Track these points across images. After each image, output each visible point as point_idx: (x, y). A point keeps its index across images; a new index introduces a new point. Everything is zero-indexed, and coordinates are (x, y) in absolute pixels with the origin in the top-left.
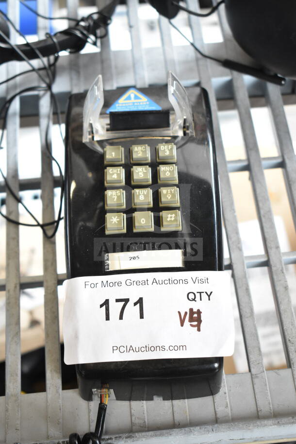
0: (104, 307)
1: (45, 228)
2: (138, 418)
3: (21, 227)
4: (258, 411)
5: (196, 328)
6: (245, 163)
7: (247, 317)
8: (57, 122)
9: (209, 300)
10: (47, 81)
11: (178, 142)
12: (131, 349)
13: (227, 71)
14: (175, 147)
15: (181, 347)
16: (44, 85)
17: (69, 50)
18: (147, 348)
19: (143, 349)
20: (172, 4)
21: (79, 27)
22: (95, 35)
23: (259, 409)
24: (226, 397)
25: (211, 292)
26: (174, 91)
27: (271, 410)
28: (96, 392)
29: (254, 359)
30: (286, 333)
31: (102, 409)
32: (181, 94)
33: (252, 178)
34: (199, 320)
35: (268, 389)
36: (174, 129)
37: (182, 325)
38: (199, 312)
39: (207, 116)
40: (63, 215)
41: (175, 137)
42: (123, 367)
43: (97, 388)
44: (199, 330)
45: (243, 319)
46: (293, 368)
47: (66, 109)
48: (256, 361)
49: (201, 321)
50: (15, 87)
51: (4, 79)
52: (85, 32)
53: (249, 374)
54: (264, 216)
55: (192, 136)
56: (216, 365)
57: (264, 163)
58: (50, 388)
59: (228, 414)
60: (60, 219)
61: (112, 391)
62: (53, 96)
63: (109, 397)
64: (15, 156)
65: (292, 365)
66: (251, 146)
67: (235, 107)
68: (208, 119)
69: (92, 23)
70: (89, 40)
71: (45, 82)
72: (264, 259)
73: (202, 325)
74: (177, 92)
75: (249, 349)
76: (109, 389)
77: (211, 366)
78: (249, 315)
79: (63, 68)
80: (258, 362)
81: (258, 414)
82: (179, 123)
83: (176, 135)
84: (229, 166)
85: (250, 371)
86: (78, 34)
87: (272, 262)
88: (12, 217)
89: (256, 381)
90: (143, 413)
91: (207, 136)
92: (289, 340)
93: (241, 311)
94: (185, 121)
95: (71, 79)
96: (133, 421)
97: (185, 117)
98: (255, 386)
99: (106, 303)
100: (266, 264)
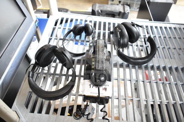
9: (108, 86)
19: (96, 93)
28: (86, 101)
33: (118, 81)
34: (106, 90)
37: (103, 90)
38: (106, 88)
56: (108, 98)
61: (89, 101)
67: (117, 67)
99: (90, 85)
100: (118, 99)
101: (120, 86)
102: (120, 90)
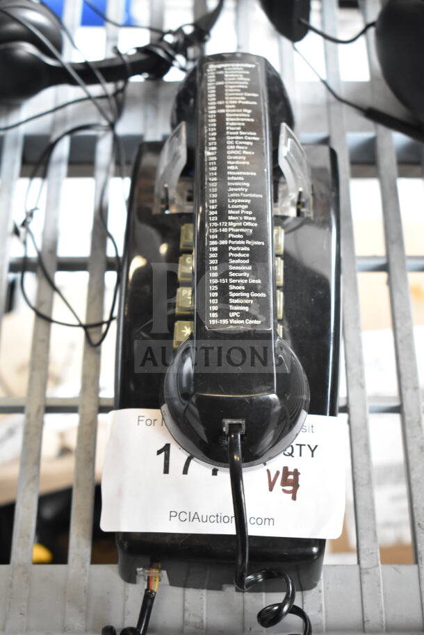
0: (163, 454)
1: (90, 330)
2: (194, 615)
3: (54, 326)
4: (364, 622)
5: (291, 495)
6: (383, 262)
7: (362, 485)
8: (119, 174)
9: (312, 456)
10: (111, 117)
11: (288, 224)
12: (196, 517)
13: (369, 123)
14: (282, 232)
15: (267, 521)
16: (105, 123)
17: (146, 75)
18: (219, 517)
19: (212, 519)
20: (300, 22)
21: (162, 44)
22: (186, 56)
23: (365, 619)
24: (320, 597)
25: (316, 446)
26: (288, 153)
27: (383, 622)
28: (142, 573)
29: (365, 547)
30: (416, 514)
31: (149, 598)
32: (297, 157)
33: (389, 282)
34: (295, 484)
35: (382, 591)
36: (284, 205)
37: (271, 489)
38: (296, 473)
39: (333, 191)
40: (115, 314)
41: (284, 218)
42: (181, 541)
43: (145, 567)
44: (294, 498)
45: (357, 488)
46: (420, 565)
47: (133, 158)
48: (369, 550)
49: (298, 486)
50: (64, 121)
51: (50, 107)
52: (171, 52)
53: (357, 567)
54: (402, 341)
55: (308, 219)
56: (315, 550)
57: (409, 263)
58: (73, 560)
59: (321, 621)
60: (112, 318)
61: (164, 573)
62: (116, 139)
63: (160, 581)
64: (56, 221)
65: (420, 561)
66: (393, 236)
67: (376, 175)
68: (334, 194)
69: (181, 40)
70: (175, 63)
71: (106, 118)
72: (396, 403)
73: (298, 491)
74: (292, 156)
75: (361, 531)
76: (160, 569)
77: (307, 550)
78: (365, 482)
79: (135, 100)
80: (370, 552)
81: (364, 626)
82: (292, 198)
83: (286, 214)
84: (359, 263)
85: (359, 562)
86: (161, 53)
87: (405, 409)
88: (43, 311)
89: (366, 578)
90: (202, 609)
91: (330, 219)
92: (419, 524)
93: (355, 476)
94: (300, 195)
95: (146, 117)
96: (186, 619)
97: (301, 189)
98: (363, 585)
99: (166, 449)
100: (398, 410)
101: (408, 317)
102: (410, 348)
